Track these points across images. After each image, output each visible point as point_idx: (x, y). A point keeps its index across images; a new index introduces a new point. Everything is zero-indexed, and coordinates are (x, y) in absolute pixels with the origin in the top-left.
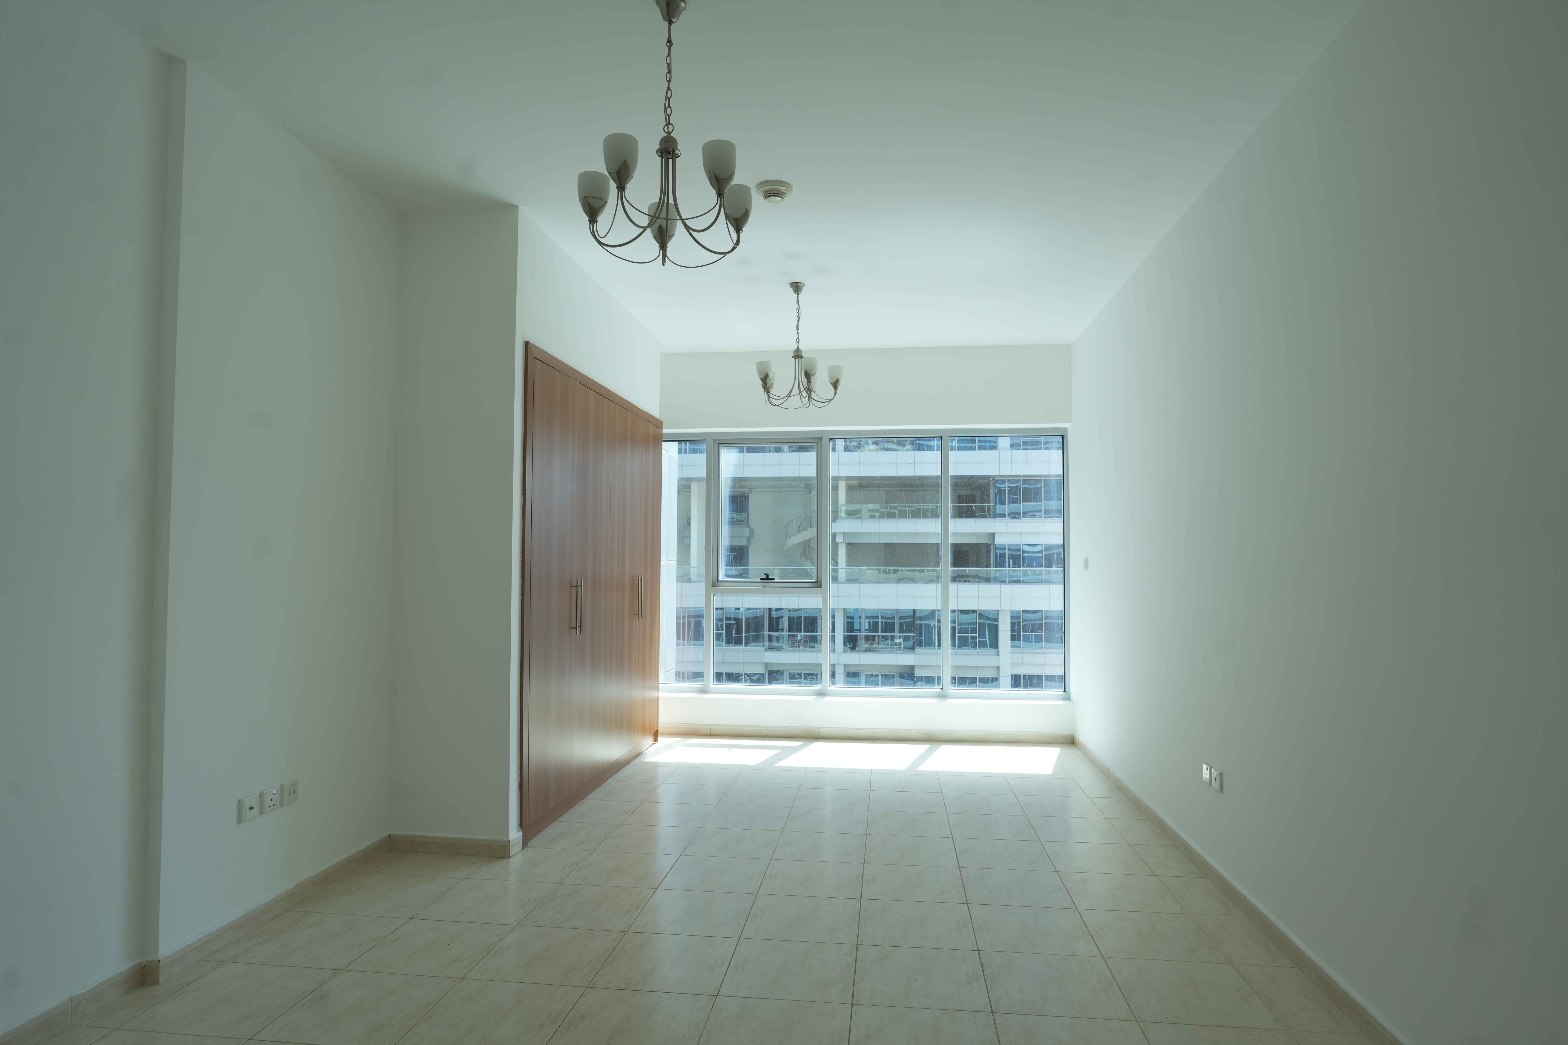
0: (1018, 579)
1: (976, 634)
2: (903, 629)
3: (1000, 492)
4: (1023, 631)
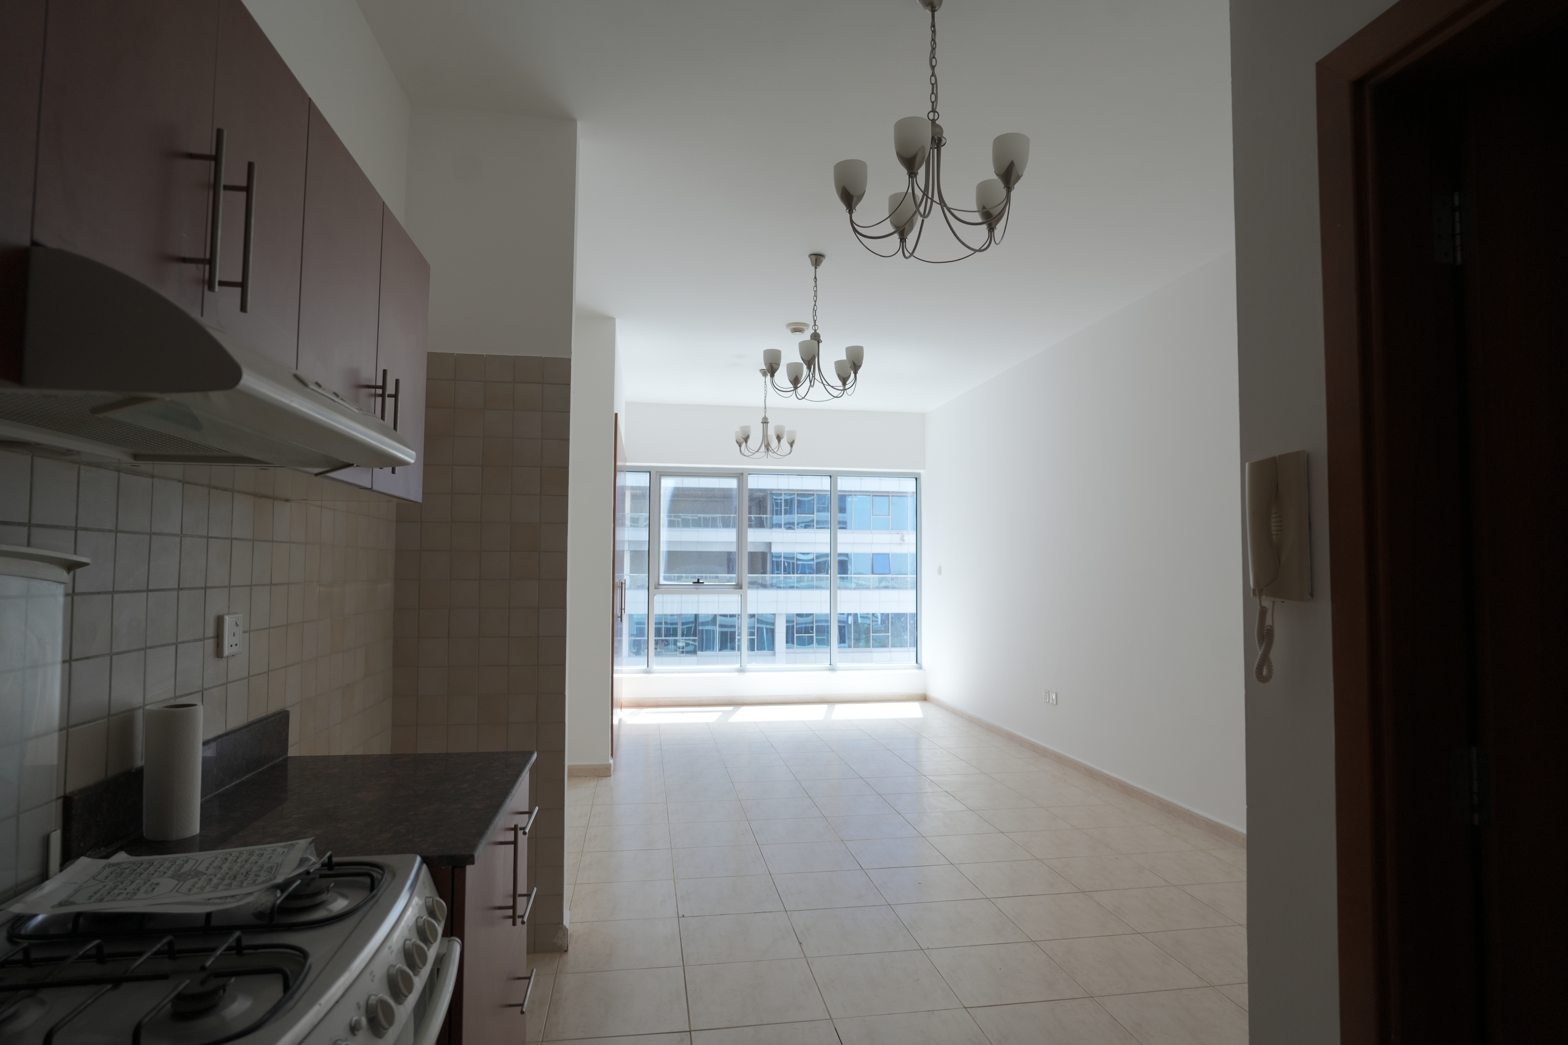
0: (792, 585)
1: (754, 636)
2: (685, 633)
3: (776, 504)
4: (796, 633)
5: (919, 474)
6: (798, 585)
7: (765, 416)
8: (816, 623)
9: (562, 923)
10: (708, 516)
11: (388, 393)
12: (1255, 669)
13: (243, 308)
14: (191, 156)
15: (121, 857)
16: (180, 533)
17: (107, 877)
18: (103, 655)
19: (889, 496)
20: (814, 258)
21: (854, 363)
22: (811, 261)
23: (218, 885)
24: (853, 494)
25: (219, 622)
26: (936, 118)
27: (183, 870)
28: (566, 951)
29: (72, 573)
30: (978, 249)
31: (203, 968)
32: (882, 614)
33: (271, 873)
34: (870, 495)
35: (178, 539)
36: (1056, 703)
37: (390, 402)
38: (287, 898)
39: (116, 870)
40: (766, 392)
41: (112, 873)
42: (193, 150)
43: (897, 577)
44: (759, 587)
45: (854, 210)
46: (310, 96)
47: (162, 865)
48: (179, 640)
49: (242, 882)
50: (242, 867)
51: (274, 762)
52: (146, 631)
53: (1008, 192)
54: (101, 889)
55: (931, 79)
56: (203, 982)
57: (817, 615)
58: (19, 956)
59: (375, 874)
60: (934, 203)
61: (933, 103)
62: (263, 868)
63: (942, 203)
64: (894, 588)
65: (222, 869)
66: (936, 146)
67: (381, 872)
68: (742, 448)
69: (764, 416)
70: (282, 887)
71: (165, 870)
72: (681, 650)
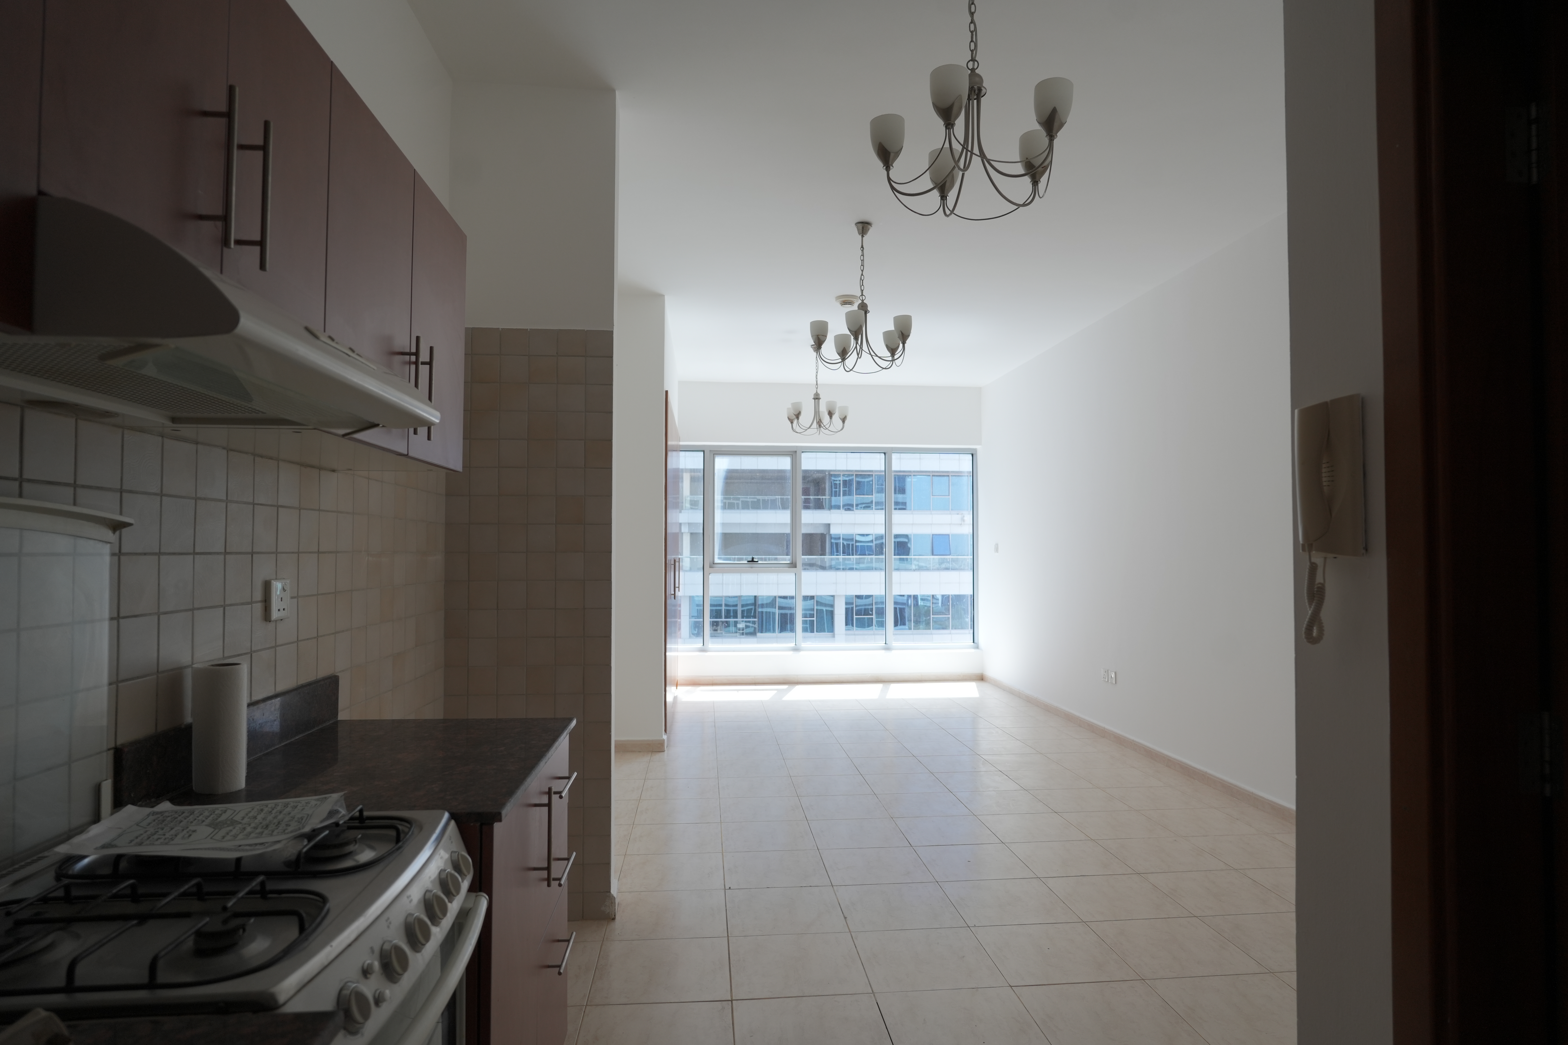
0: (851, 566)
1: (814, 617)
2: (745, 615)
3: (835, 485)
4: (856, 615)
5: (975, 450)
6: (858, 567)
7: (817, 392)
8: (875, 605)
9: (610, 892)
10: (766, 498)
11: (421, 360)
12: (1304, 629)
13: (262, 266)
14: (206, 114)
15: (166, 806)
16: (225, 498)
17: (149, 824)
18: (150, 614)
19: (949, 476)
20: (860, 226)
21: (902, 333)
22: (858, 230)
23: (250, 833)
24: (912, 474)
25: (267, 587)
26: (975, 67)
27: (220, 819)
28: (614, 919)
29: (118, 533)
30: (1022, 203)
31: (225, 909)
32: (943, 596)
33: (301, 823)
34: (930, 476)
35: (224, 505)
36: (1116, 683)
37: (424, 370)
38: (315, 847)
39: (159, 818)
40: (818, 368)
41: (154, 821)
42: (207, 108)
43: (958, 558)
44: (819, 568)
45: (891, 167)
46: (332, 59)
47: (202, 814)
48: (226, 603)
49: (273, 831)
50: (275, 817)
51: (324, 725)
52: (193, 592)
53: (1051, 140)
54: (142, 834)
55: (970, 27)
56: (225, 922)
57: (877, 597)
58: (60, 893)
59: (400, 827)
60: (973, 155)
61: (972, 51)
62: (294, 818)
63: (982, 155)
64: (954, 569)
65: (256, 819)
66: (975, 97)
67: (409, 826)
68: (793, 425)
69: (815, 392)
70: (310, 836)
71: (204, 819)
72: (741, 632)
